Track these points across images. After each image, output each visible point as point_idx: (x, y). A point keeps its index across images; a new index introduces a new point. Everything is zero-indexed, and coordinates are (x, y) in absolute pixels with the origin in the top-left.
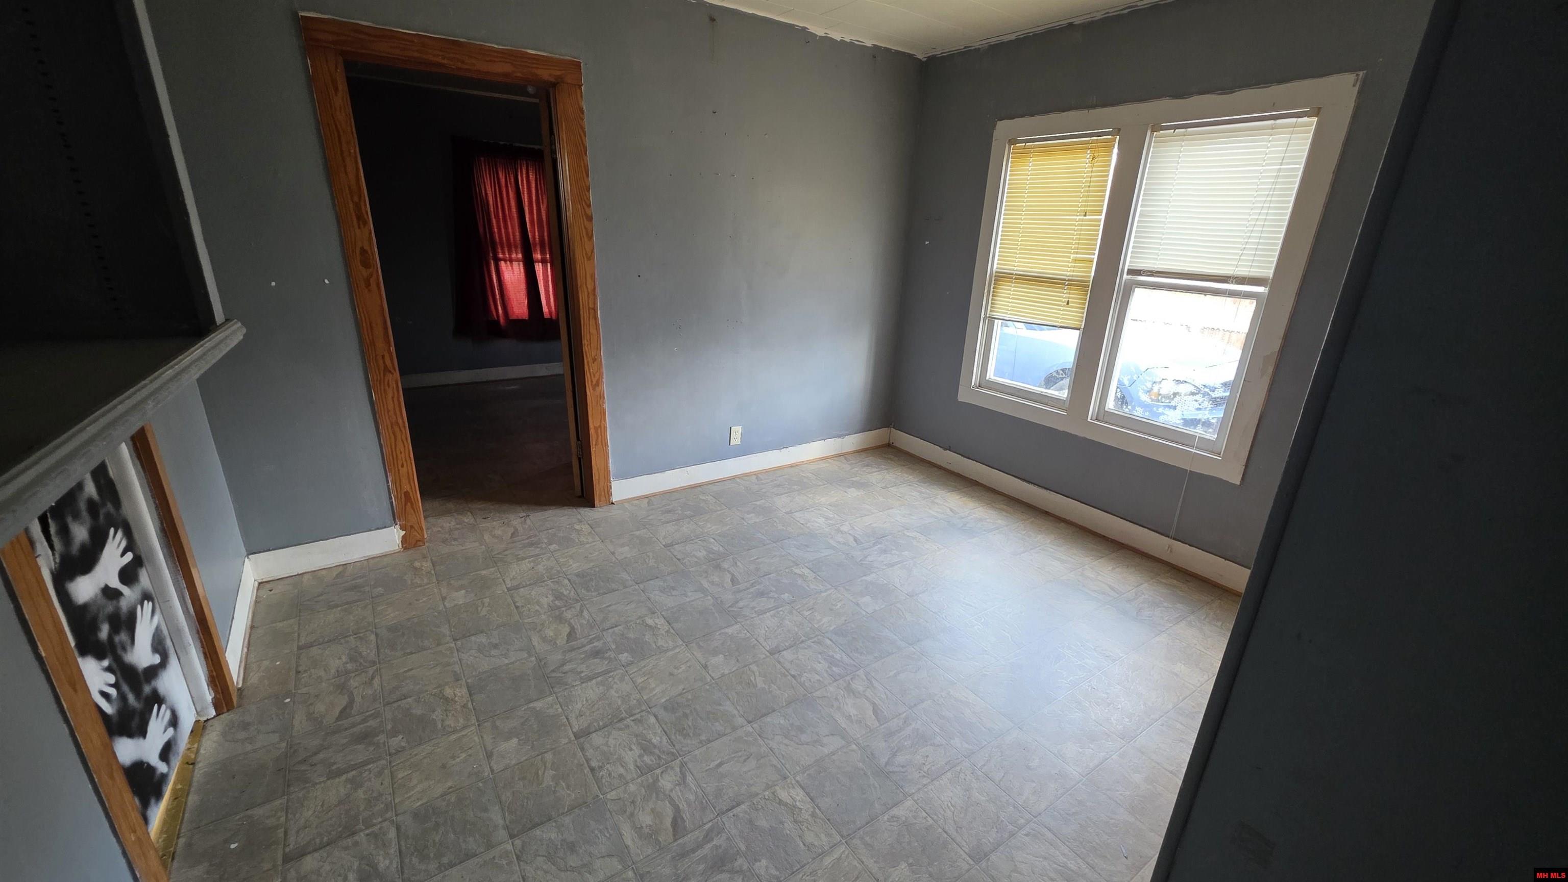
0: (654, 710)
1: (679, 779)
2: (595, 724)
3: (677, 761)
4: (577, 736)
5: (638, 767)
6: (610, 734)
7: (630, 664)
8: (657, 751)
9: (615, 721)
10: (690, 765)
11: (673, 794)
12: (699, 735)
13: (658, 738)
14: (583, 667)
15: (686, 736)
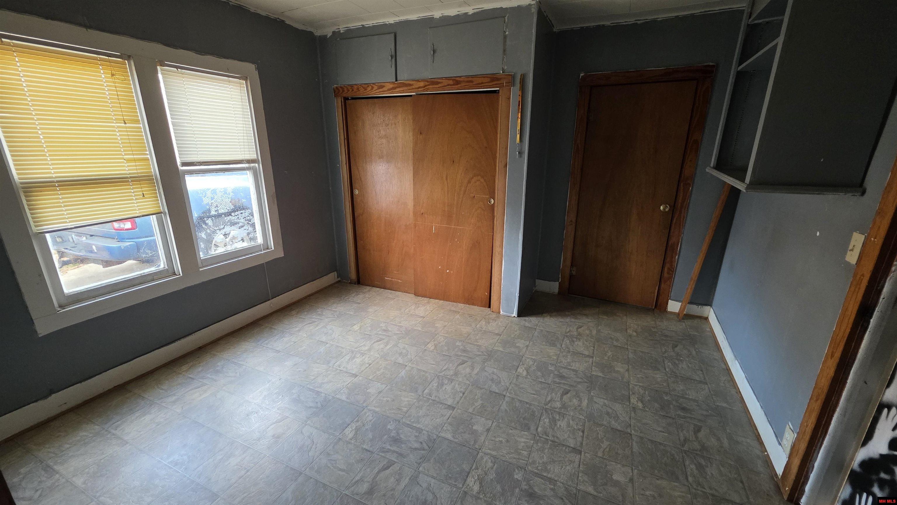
0: (535, 432)
1: (552, 402)
2: (567, 450)
3: (547, 407)
4: (580, 453)
5: (564, 418)
6: (564, 440)
7: (520, 468)
8: (551, 416)
9: (557, 444)
10: (543, 402)
11: (559, 399)
12: (528, 408)
13: (545, 420)
14: (549, 493)
15: (533, 412)
